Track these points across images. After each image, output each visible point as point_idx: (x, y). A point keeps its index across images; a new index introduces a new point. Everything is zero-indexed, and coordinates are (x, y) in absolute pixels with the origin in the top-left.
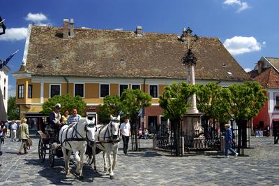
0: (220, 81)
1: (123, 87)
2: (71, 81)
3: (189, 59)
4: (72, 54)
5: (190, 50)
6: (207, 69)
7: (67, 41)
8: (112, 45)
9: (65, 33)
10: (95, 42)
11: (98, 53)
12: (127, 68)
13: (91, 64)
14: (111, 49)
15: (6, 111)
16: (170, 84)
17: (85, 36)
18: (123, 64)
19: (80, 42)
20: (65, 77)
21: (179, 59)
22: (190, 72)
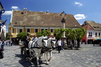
0: (72, 28)
1: (42, 30)
2: (26, 28)
3: (63, 21)
4: (26, 19)
5: (63, 18)
6: (68, 24)
7: (25, 15)
8: (39, 17)
9: (24, 13)
10: (34, 15)
11: (35, 19)
12: (44, 24)
13: (32, 22)
14: (39, 18)
15: (5, 37)
16: (57, 29)
17: (30, 13)
18: (43, 22)
19: (29, 16)
20: (24, 26)
21: (60, 21)
22: (63, 25)
